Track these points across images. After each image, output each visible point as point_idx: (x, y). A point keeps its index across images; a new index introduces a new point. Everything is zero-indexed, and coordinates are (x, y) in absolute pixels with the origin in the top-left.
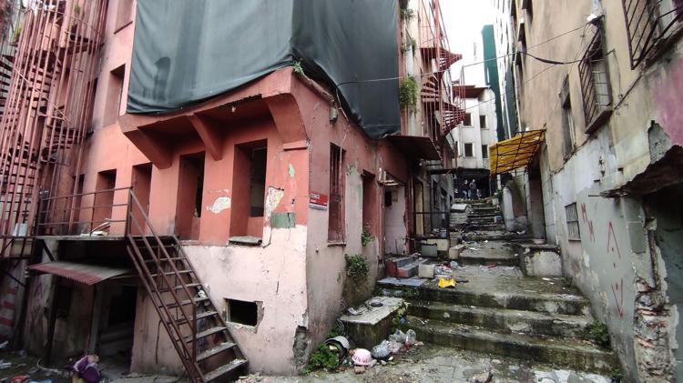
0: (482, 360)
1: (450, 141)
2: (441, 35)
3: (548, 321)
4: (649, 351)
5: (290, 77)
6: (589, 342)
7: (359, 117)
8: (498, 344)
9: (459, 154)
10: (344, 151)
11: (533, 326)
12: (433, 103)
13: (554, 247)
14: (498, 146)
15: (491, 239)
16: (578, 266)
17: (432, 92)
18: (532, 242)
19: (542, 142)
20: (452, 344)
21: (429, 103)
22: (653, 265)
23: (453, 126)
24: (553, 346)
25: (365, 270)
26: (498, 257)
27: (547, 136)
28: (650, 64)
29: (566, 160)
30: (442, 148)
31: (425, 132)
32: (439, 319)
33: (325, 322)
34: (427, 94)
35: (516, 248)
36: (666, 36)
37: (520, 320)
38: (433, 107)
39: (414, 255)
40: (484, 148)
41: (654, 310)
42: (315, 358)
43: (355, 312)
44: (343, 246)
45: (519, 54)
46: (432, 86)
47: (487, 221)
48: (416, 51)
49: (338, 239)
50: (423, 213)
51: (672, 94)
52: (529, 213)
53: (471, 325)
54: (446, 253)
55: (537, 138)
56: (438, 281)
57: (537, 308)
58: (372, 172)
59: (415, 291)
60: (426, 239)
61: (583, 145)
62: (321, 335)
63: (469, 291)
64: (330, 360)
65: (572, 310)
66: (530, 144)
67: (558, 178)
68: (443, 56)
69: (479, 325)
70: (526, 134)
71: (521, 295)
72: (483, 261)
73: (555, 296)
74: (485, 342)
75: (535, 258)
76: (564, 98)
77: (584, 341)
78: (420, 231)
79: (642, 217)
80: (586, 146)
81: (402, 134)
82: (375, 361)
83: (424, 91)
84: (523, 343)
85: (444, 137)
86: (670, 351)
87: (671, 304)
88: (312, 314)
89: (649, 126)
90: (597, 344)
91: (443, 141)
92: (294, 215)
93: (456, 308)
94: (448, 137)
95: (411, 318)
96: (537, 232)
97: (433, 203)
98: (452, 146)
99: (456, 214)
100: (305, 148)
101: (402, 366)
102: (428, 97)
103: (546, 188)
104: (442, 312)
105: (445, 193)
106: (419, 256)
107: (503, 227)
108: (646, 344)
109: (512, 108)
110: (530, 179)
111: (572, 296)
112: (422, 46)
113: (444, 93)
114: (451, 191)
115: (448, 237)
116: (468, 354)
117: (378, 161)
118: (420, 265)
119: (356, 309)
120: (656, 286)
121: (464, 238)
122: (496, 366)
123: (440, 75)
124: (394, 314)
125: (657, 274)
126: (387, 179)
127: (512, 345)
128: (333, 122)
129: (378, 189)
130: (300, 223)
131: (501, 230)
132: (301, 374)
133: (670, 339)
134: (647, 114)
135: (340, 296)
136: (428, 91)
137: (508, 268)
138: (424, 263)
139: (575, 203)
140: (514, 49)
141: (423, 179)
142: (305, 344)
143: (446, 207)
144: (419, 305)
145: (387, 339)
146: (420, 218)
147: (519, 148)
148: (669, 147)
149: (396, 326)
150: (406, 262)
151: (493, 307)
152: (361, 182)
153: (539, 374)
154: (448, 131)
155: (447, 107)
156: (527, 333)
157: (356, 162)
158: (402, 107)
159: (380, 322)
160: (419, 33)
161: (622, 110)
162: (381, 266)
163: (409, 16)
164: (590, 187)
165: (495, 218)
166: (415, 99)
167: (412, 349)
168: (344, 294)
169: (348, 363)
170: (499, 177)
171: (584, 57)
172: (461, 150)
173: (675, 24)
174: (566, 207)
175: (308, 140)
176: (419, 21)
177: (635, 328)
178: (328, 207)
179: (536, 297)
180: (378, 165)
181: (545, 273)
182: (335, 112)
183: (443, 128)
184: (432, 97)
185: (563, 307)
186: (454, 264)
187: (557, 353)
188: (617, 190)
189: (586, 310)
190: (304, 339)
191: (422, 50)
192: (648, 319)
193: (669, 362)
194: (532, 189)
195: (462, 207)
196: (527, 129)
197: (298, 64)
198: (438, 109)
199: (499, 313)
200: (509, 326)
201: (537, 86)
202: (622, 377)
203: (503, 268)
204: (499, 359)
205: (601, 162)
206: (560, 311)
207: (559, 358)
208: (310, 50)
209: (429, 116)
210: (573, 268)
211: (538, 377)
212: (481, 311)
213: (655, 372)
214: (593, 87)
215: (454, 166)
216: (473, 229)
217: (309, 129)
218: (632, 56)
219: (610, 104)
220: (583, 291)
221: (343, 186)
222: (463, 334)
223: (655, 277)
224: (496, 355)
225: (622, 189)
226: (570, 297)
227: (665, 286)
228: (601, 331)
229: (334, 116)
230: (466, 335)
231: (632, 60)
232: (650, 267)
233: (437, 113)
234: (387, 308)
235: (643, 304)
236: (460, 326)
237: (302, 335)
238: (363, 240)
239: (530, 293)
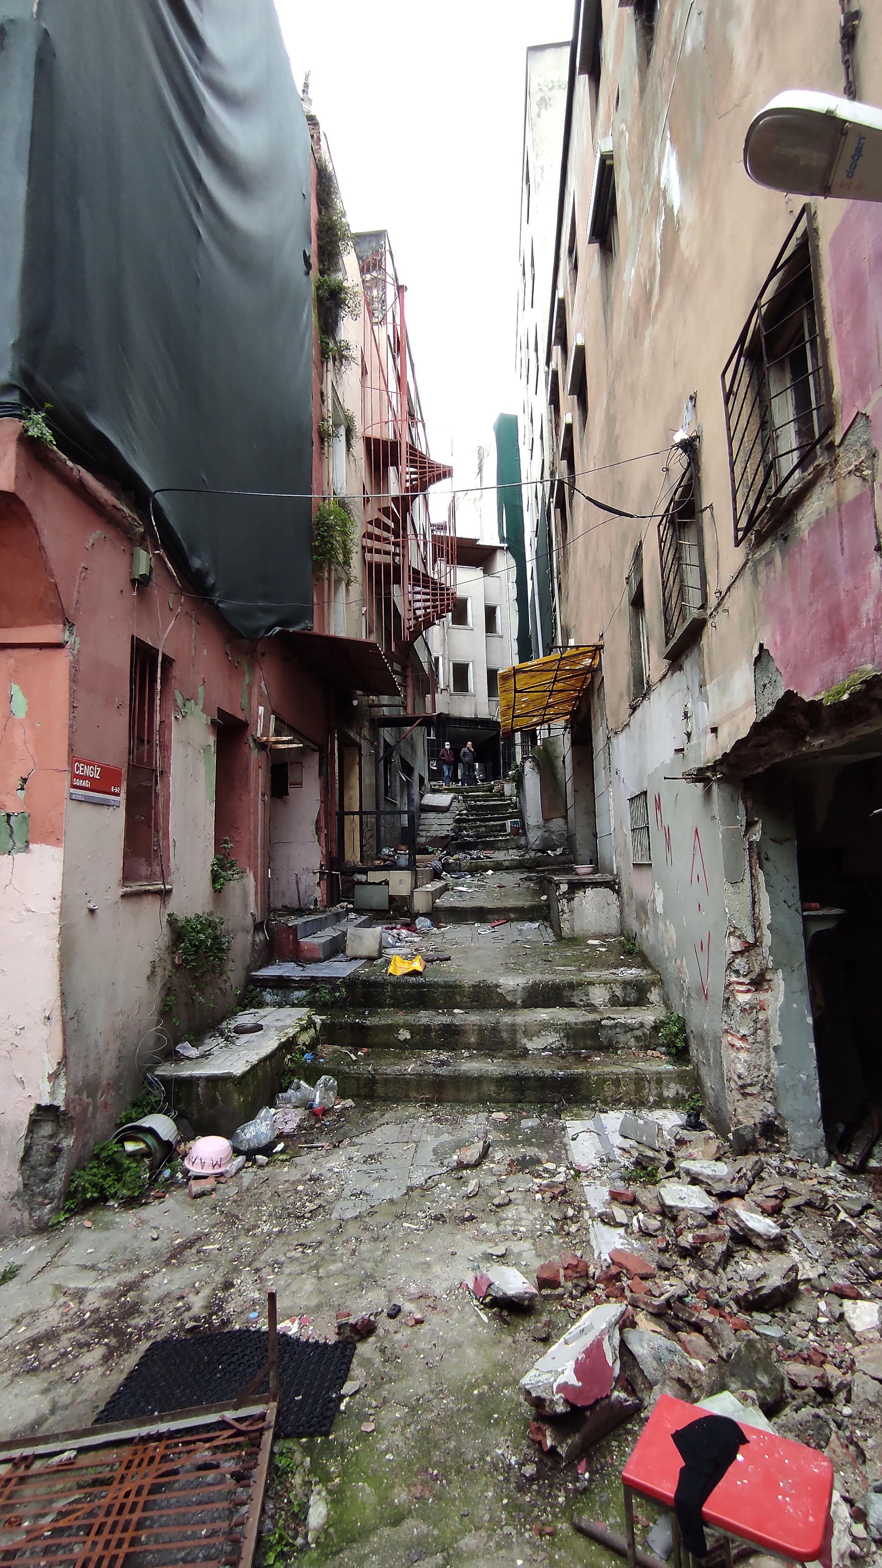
0: (471, 1119)
1: (423, 657)
2: (411, 415)
3: (593, 1022)
4: (743, 1055)
5: (12, 450)
6: (656, 1054)
7: (211, 580)
8: (502, 1081)
9: (442, 685)
10: (168, 662)
11: (568, 1037)
12: (387, 566)
13: (609, 878)
14: (516, 671)
15: (498, 867)
16: (646, 913)
17: (386, 540)
18: (572, 871)
19: (594, 671)
20: (413, 1094)
21: (378, 565)
22: (754, 903)
23: (429, 624)
24: (599, 1070)
25: (221, 950)
26: (511, 903)
27: (605, 658)
28: (761, 540)
29: (634, 709)
30: (404, 668)
31: (370, 632)
32: (388, 1046)
33: (114, 1085)
34: (377, 545)
35: (545, 885)
36: (784, 492)
37: (546, 1026)
38: (387, 575)
39: (338, 908)
40: (492, 674)
41: (753, 983)
42: (84, 1179)
43: (194, 1052)
44: (164, 895)
45: (561, 483)
46: (387, 528)
47: (492, 830)
48: (353, 442)
49: (150, 878)
50: (361, 813)
51: (788, 601)
52: (571, 813)
53: (452, 1049)
54: (407, 900)
55: (588, 662)
56: (388, 962)
57: (576, 1000)
58: (241, 716)
59: (336, 988)
60: (364, 872)
61: (661, 680)
62: (101, 1121)
63: (451, 979)
64: (127, 1177)
65: (633, 996)
66: (576, 674)
67: (621, 743)
68: (412, 462)
69: (468, 1047)
70: (569, 652)
71: (548, 977)
72: (480, 915)
73: (606, 974)
74: (479, 1080)
75: (576, 902)
76: (634, 586)
77: (650, 1052)
78: (353, 854)
79: (742, 818)
80: (664, 681)
81: (316, 630)
82: (241, 1159)
83: (369, 535)
84: (548, 1072)
85: (410, 645)
86: (771, 1049)
87: (775, 969)
88: (78, 1072)
89: (756, 653)
90: (668, 1054)
91: (407, 654)
92: (25, 818)
93: (424, 1017)
94: (418, 644)
95: (326, 1050)
96: (583, 852)
97: (382, 789)
98: (426, 666)
99: (432, 815)
100: (59, 646)
101: (305, 1159)
102: (378, 551)
103: (599, 761)
104: (393, 1029)
105: (408, 770)
106: (349, 911)
107: (522, 841)
108: (739, 1043)
109: (546, 596)
110: (574, 744)
111: (634, 971)
112: (369, 433)
113: (412, 544)
114: (422, 765)
115: (412, 866)
116: (444, 1111)
117: (255, 690)
118: (351, 930)
119: (195, 1044)
120: (756, 939)
121: (446, 867)
122: (496, 1124)
123: (405, 503)
124: (288, 1045)
125: (757, 919)
126: (278, 733)
127: (529, 1078)
128: (141, 584)
129: (255, 756)
130: (44, 839)
131: (518, 847)
132: (43, 1229)
133: (771, 1033)
134: (754, 629)
135: (155, 1018)
136: (378, 538)
137: (527, 925)
138: (359, 926)
139: (645, 793)
140: (552, 474)
141: (362, 736)
142: (57, 1151)
143: (411, 801)
144: (347, 1018)
145: (272, 1105)
146: (352, 824)
147: (556, 680)
148: (780, 694)
149: (293, 1073)
150: (320, 925)
151: (497, 1007)
152: (212, 740)
153: (573, 1126)
154: (416, 633)
155: (420, 578)
156: (556, 1051)
157: (201, 690)
158: (318, 567)
159: (254, 1068)
160: (363, 400)
161: (720, 619)
162: (259, 938)
163: (341, 357)
164: (668, 761)
165: (508, 823)
166: (347, 553)
167: (327, 1120)
168: (165, 1013)
169: (172, 1176)
170: (518, 736)
171: (667, 510)
172: (445, 676)
173: (797, 474)
174: (631, 800)
175: (68, 623)
176: (364, 372)
177: (725, 1018)
178: (122, 799)
179: (574, 978)
180: (255, 698)
181: (593, 928)
182: (144, 561)
183: (408, 623)
184: (387, 553)
185: (619, 992)
186: (423, 923)
187: (605, 1081)
188: (708, 768)
189: (654, 995)
190: (51, 1137)
191: (367, 440)
192: (743, 998)
193: (768, 1070)
194: (576, 763)
195: (443, 799)
196: (572, 642)
197: (39, 417)
198: (397, 581)
199: (507, 1019)
200: (525, 1041)
201: (590, 557)
202: (702, 1107)
203: (519, 925)
204: (503, 1110)
205: (686, 715)
206: (614, 1001)
207: (609, 1090)
208: (74, 383)
209: (379, 594)
210: (638, 917)
211: (571, 1132)
212: (474, 1018)
213: (749, 1090)
214: (679, 572)
215: (429, 710)
216: (465, 847)
217: (70, 595)
218: (736, 522)
219: (703, 607)
220: (651, 959)
221: (165, 748)
222: (438, 1071)
223: (756, 926)
224: (498, 1102)
225: (713, 768)
226: (631, 973)
227: (768, 938)
228: (676, 1029)
229: (143, 570)
230: (443, 1071)
231: (737, 530)
232: (750, 906)
233: (395, 589)
234: (272, 1033)
235: (737, 972)
236: (431, 1055)
237: (47, 1129)
238: (215, 878)
239: (563, 972)
